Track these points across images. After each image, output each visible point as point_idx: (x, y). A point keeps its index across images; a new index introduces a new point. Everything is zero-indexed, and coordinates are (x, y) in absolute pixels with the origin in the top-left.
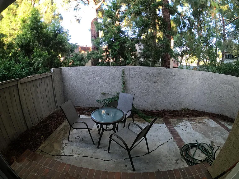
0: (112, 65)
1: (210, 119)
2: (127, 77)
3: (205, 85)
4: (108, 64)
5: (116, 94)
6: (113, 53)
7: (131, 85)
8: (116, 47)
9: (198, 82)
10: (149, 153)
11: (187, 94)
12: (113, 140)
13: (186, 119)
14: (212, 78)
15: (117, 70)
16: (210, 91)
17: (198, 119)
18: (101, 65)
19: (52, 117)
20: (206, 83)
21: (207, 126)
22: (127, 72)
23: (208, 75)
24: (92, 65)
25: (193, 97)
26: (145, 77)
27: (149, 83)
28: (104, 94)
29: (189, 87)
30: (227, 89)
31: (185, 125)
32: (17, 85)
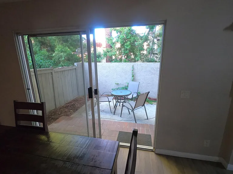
0: (124, 62)
2: (136, 71)
4: (121, 60)
5: (126, 85)
6: (125, 52)
7: (138, 77)
8: (127, 46)
10: (148, 119)
12: (124, 106)
15: (128, 66)
18: (115, 62)
19: (76, 100)
22: (135, 67)
24: (107, 62)
26: (150, 71)
27: (153, 76)
28: (118, 84)
32: (52, 73)
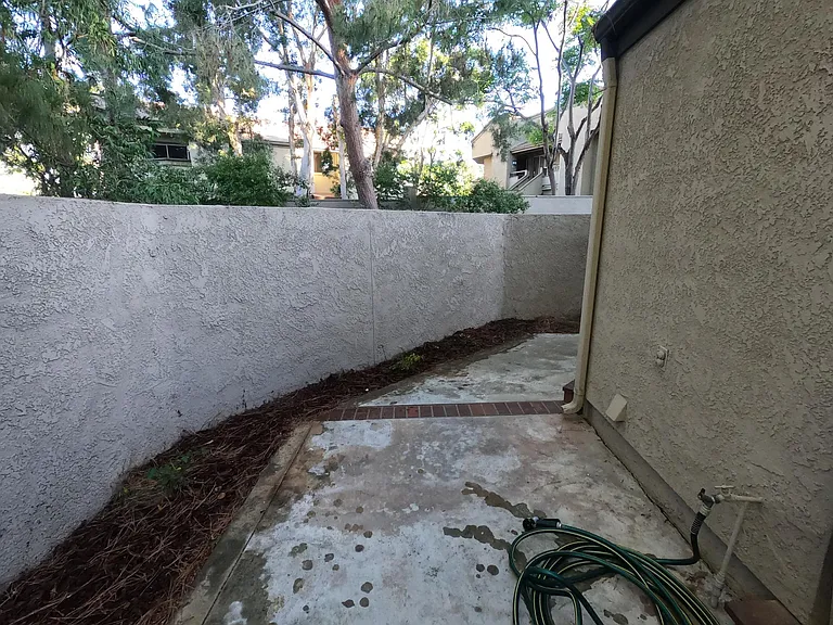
1: (329, 424)
3: (200, 283)
9: (150, 276)
11: (109, 377)
13: (246, 518)
14: (231, 237)
16: (236, 307)
17: (292, 463)
20: (205, 272)
21: (367, 460)
23: (204, 224)
25: (153, 370)
29: (109, 324)
30: (316, 269)
31: (309, 565)
